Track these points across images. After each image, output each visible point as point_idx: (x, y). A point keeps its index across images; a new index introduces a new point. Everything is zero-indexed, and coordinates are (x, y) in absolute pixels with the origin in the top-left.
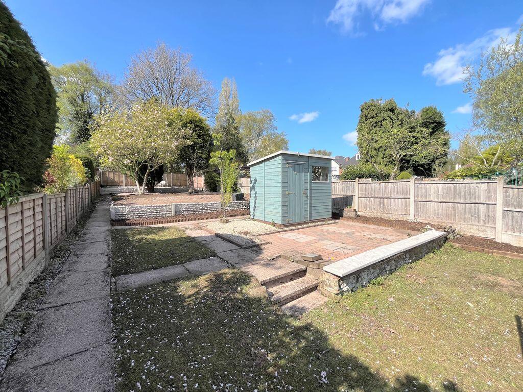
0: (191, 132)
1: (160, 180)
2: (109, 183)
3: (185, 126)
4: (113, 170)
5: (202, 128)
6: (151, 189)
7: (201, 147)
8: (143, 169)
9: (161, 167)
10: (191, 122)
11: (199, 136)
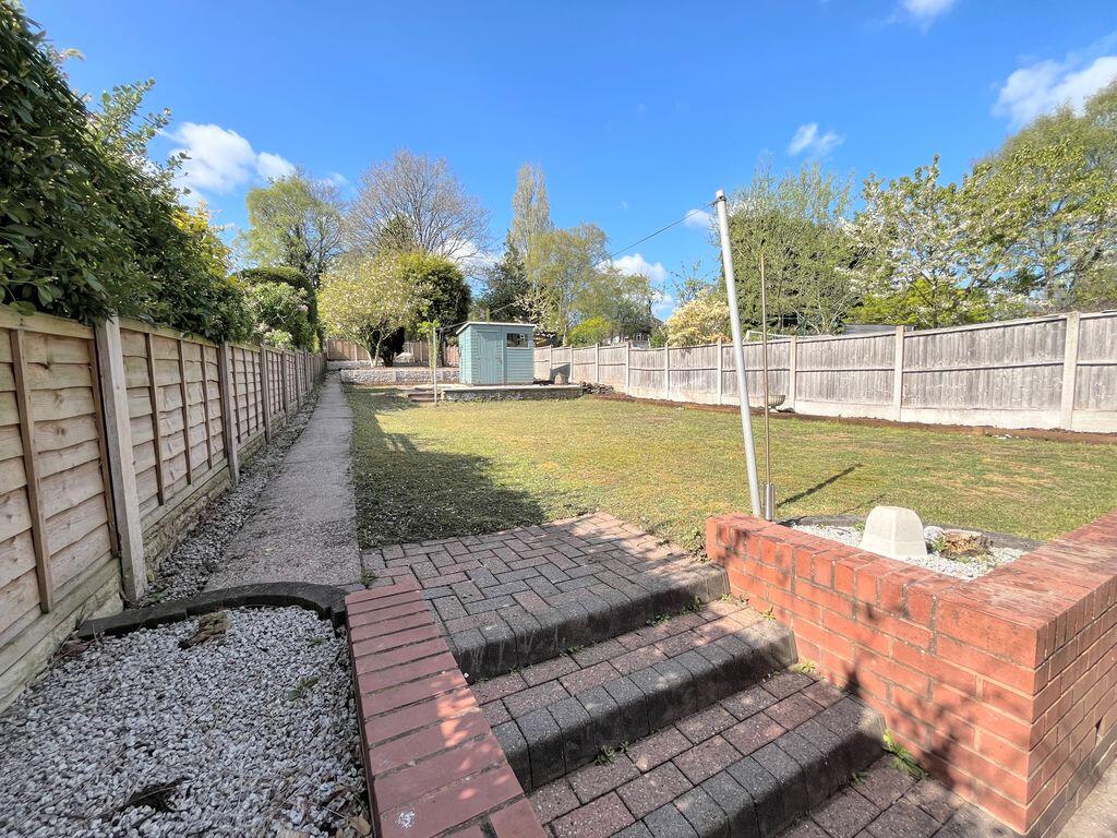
0: (431, 287)
1: (400, 350)
2: (338, 357)
3: (425, 279)
4: (342, 338)
5: (447, 280)
6: (389, 363)
7: (449, 305)
8: (376, 336)
9: (402, 330)
10: (433, 273)
11: (444, 291)
